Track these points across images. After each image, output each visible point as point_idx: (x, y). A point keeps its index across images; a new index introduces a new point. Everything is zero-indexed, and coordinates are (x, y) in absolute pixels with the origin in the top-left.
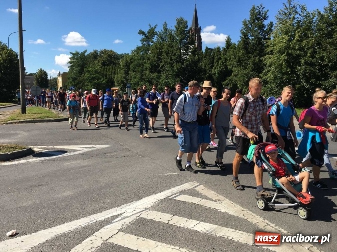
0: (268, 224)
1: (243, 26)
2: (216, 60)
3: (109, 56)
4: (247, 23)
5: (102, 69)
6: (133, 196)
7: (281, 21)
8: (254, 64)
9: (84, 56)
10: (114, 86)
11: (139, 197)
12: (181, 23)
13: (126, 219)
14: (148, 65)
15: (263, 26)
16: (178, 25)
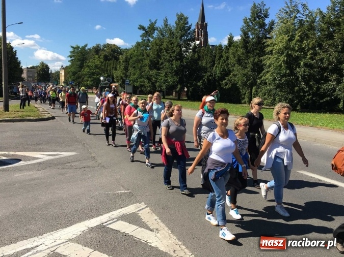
1: (243, 24)
2: (217, 58)
3: (112, 50)
4: (248, 21)
5: (103, 64)
8: (254, 64)
9: (85, 50)
10: (114, 82)
14: (147, 62)
16: (179, 20)
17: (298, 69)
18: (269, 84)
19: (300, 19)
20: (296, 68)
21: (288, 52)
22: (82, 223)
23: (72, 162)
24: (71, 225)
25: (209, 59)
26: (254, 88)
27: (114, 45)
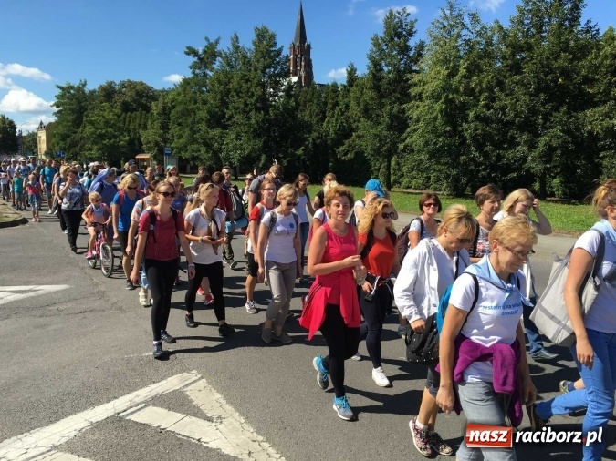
1: (372, 46)
2: (329, 106)
3: (136, 92)
4: (380, 41)
5: (121, 119)
7: (437, 40)
8: (392, 117)
12: (264, 37)
14: (203, 114)
15: (407, 49)
16: (259, 39)
17: (465, 125)
18: (419, 151)
19: (467, 38)
20: (462, 122)
21: (447, 96)
22: (79, 415)
23: (61, 303)
24: (57, 420)
25: (315, 109)
26: (394, 159)
27: (142, 84)
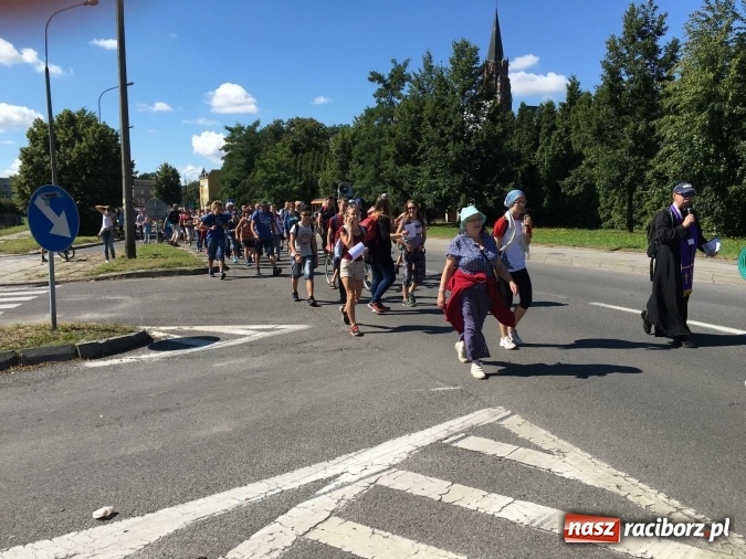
0: (679, 510)
1: (607, 51)
2: (544, 131)
3: (306, 130)
4: (618, 44)
5: (292, 161)
6: (360, 438)
7: (698, 36)
8: (635, 136)
9: (254, 132)
10: (318, 196)
11: (375, 441)
12: (464, 52)
13: (347, 489)
14: (390, 149)
15: (656, 50)
16: (458, 56)
19: (741, 31)
21: (713, 106)
25: (525, 135)
27: (312, 121)
